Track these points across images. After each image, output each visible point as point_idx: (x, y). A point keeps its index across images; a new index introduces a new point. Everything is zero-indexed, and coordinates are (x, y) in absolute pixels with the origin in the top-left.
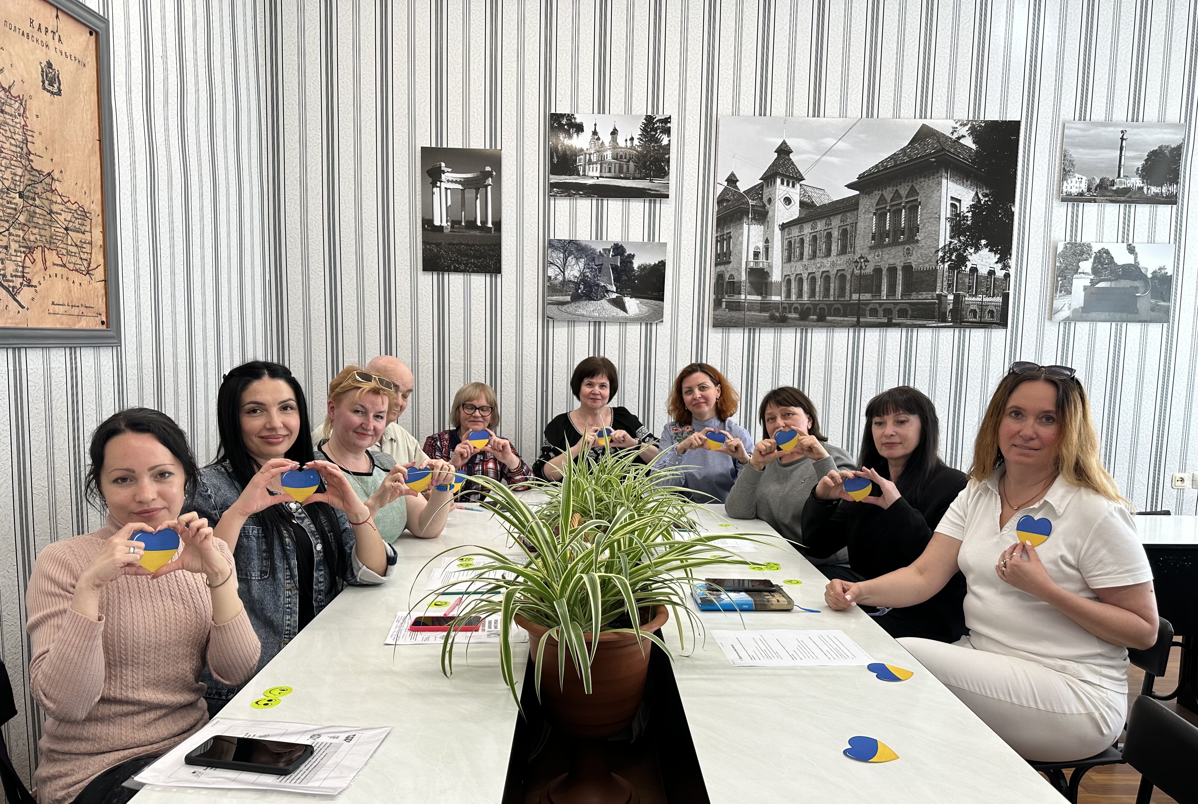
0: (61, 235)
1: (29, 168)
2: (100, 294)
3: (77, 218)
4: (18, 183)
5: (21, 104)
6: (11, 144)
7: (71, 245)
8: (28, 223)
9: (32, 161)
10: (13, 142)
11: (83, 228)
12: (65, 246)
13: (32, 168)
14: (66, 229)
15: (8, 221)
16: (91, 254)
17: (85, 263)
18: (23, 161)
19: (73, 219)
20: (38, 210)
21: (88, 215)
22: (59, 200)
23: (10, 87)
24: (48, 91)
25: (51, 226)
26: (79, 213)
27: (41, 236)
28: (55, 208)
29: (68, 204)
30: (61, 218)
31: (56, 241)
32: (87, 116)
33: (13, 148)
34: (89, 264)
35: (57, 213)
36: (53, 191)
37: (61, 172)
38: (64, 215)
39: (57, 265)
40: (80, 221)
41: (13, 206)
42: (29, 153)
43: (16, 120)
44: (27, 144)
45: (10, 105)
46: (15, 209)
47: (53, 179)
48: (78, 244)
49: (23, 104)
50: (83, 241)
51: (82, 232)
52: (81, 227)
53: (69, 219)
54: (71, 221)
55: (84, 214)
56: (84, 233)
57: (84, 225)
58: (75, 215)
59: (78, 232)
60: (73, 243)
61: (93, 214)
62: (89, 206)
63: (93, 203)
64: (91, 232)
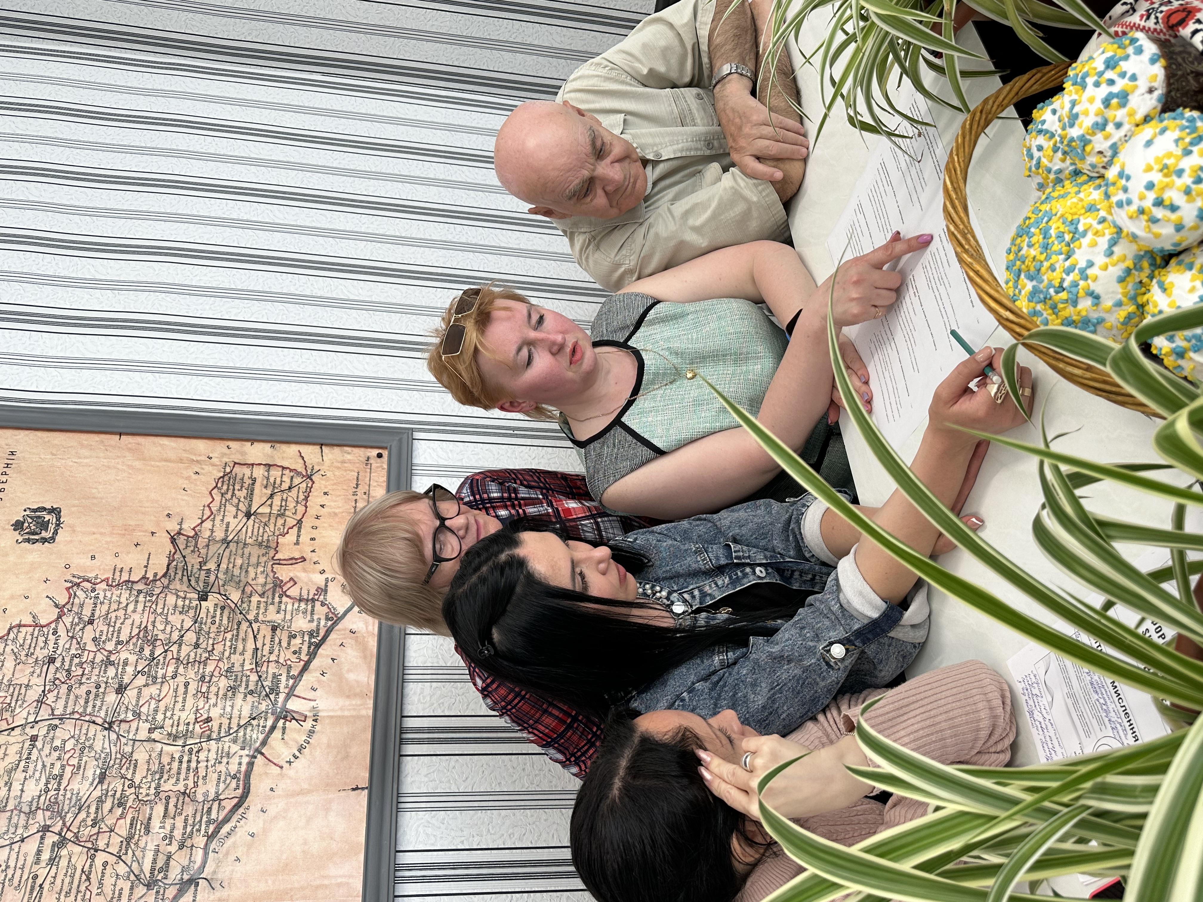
0: (257, 525)
1: (165, 581)
2: (340, 458)
3: (233, 494)
4: (187, 602)
5: (78, 585)
6: (134, 611)
7: (271, 506)
8: (242, 584)
9: (156, 574)
10: (131, 607)
11: (248, 482)
12: (273, 520)
13: (165, 575)
14: (248, 515)
15: (239, 624)
16: (284, 468)
17: (297, 480)
18: (157, 591)
19: (235, 500)
20: (223, 566)
21: (228, 470)
22: (208, 525)
23: (57, 606)
24: (56, 532)
25: (245, 544)
26: (225, 487)
27: (258, 564)
28: (219, 535)
29: (214, 509)
30: (233, 523)
31: (265, 538)
32: (85, 458)
33: (140, 607)
34: (299, 473)
35: (227, 531)
36: (196, 534)
37: (169, 515)
38: (229, 518)
39: (299, 536)
40: (237, 487)
41: (218, 613)
42: (144, 577)
43: (101, 597)
44: (133, 582)
45: (82, 606)
46: (223, 608)
47: (179, 533)
48: (269, 492)
49: (78, 581)
50: (265, 482)
51: (253, 484)
52: (246, 485)
53: (234, 509)
54: (237, 506)
55: (226, 478)
56: (254, 480)
57: (242, 479)
58: (228, 496)
59: (252, 491)
60: (269, 502)
61: (227, 460)
62: (216, 465)
63: (210, 458)
64: (253, 465)
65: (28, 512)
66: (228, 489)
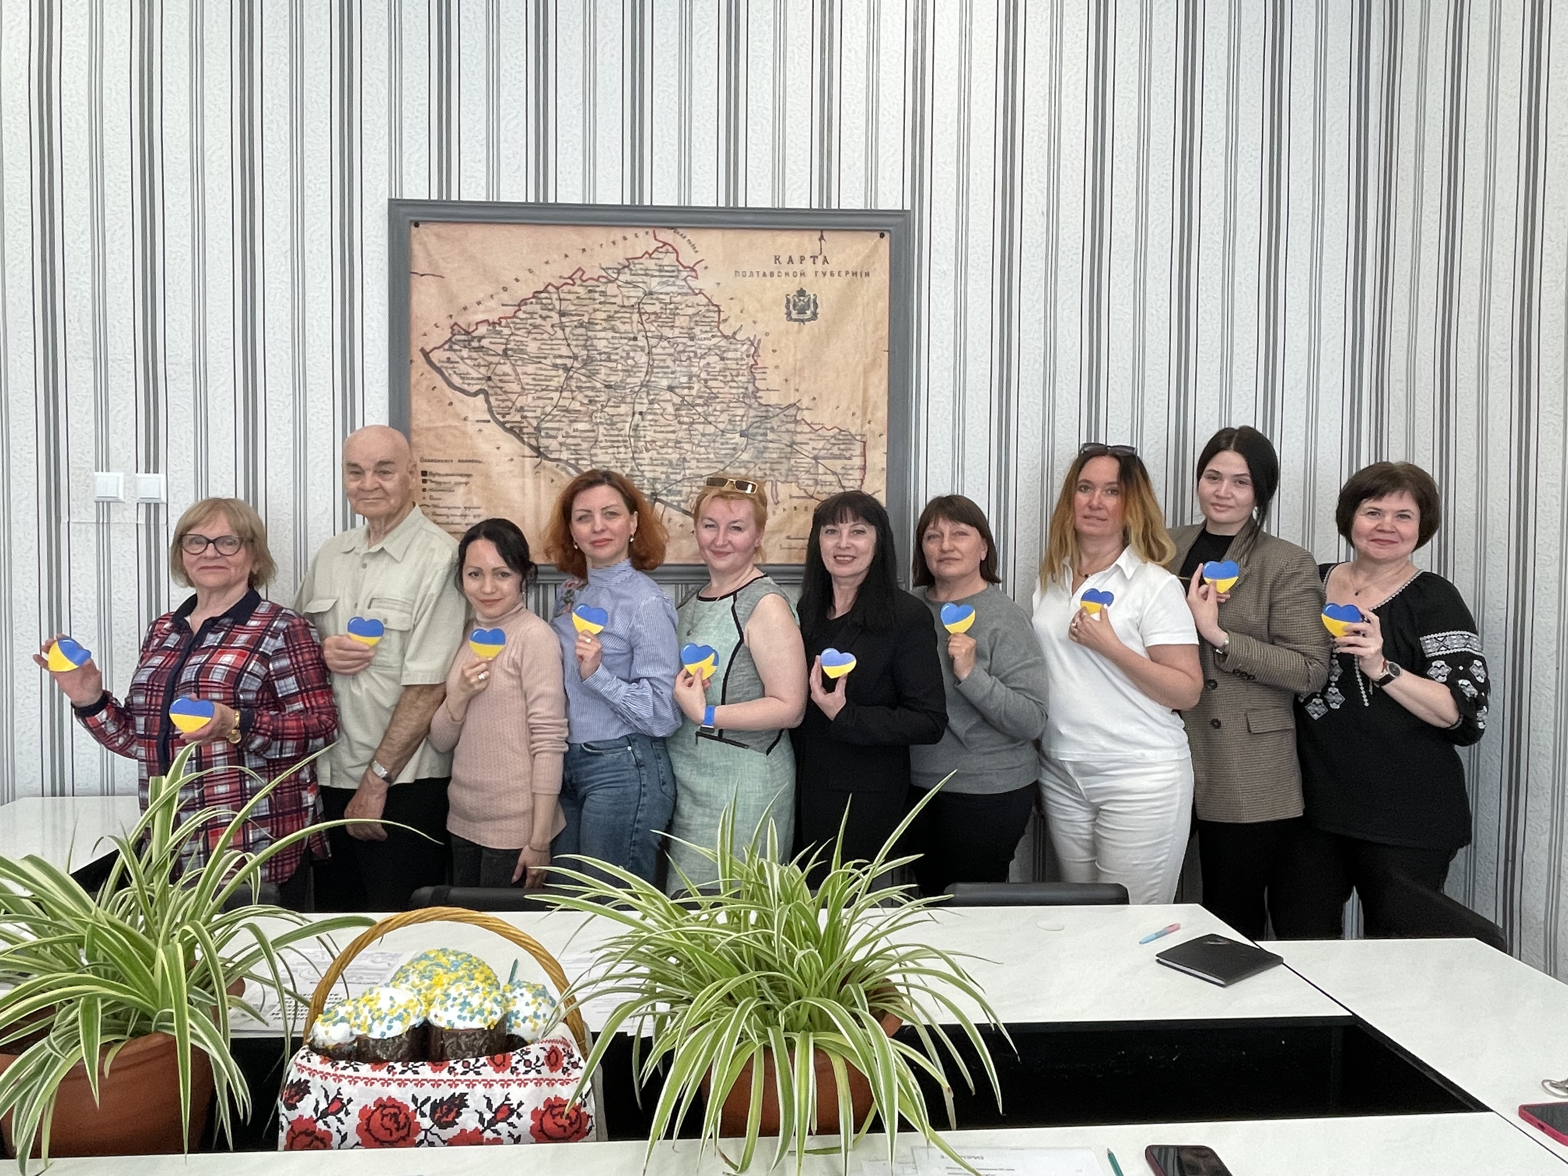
0: (806, 465)
1: (756, 405)
3: (834, 444)
4: (738, 423)
5: (752, 344)
6: (731, 387)
7: (826, 474)
8: (756, 460)
9: (760, 397)
10: (734, 384)
11: (847, 454)
12: (811, 476)
13: (760, 404)
14: (816, 458)
15: (722, 462)
16: (862, 480)
18: (747, 401)
19: (829, 446)
20: (770, 445)
21: (858, 438)
22: (807, 429)
23: (735, 333)
24: (796, 320)
25: (790, 458)
26: (840, 437)
27: (773, 470)
28: (799, 438)
29: (820, 432)
30: (808, 448)
31: (797, 473)
33: (734, 391)
35: (802, 443)
36: (798, 421)
37: (814, 399)
38: (812, 444)
39: (798, 497)
40: (842, 447)
41: (730, 446)
42: (758, 390)
43: (743, 362)
44: (754, 383)
45: (736, 350)
46: (734, 449)
47: (799, 409)
48: (839, 471)
49: (755, 345)
50: (848, 467)
51: (846, 458)
52: (845, 453)
53: (820, 446)
54: (823, 449)
55: (850, 437)
56: (849, 459)
57: (850, 449)
58: (833, 441)
59: (840, 458)
60: (829, 472)
61: (868, 436)
62: (862, 428)
63: (869, 422)
64: (865, 456)
65: (812, 297)
66: (840, 440)
